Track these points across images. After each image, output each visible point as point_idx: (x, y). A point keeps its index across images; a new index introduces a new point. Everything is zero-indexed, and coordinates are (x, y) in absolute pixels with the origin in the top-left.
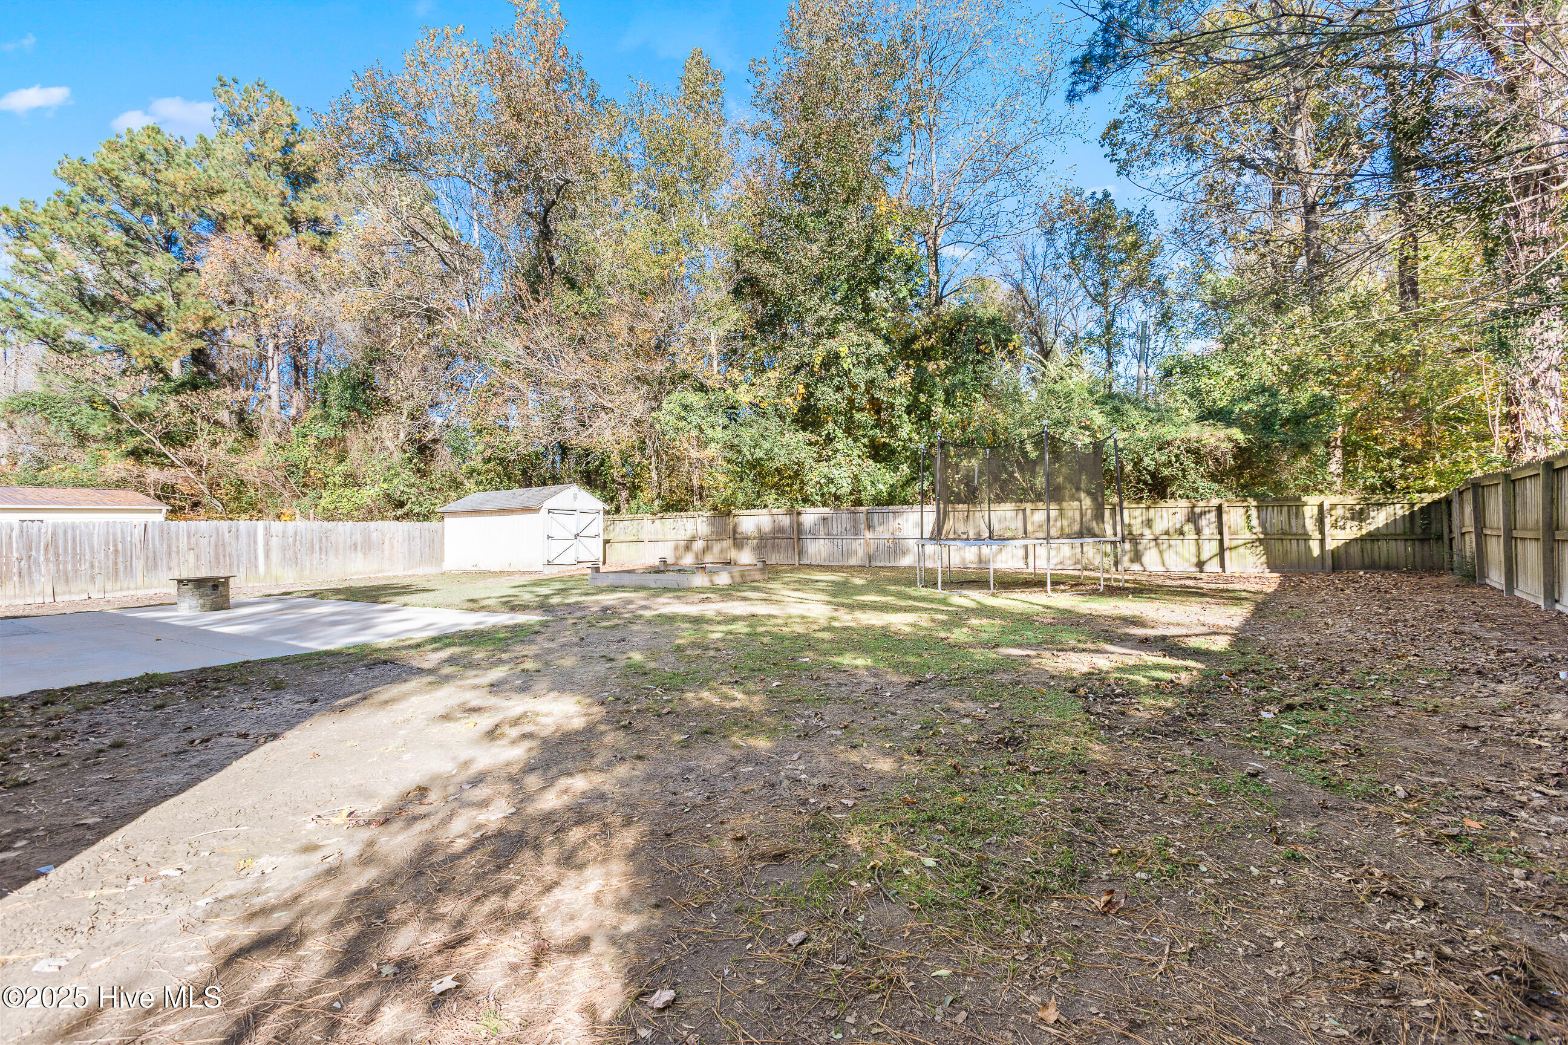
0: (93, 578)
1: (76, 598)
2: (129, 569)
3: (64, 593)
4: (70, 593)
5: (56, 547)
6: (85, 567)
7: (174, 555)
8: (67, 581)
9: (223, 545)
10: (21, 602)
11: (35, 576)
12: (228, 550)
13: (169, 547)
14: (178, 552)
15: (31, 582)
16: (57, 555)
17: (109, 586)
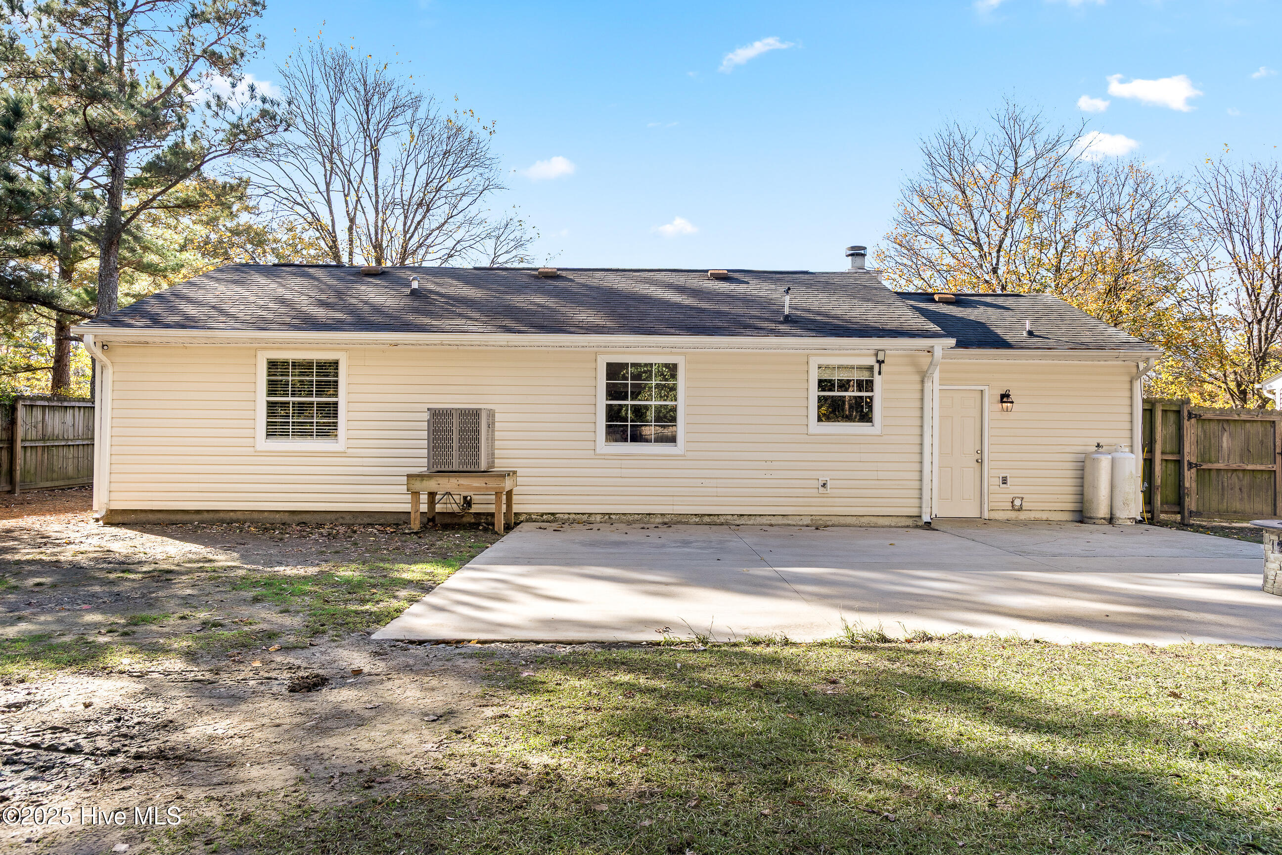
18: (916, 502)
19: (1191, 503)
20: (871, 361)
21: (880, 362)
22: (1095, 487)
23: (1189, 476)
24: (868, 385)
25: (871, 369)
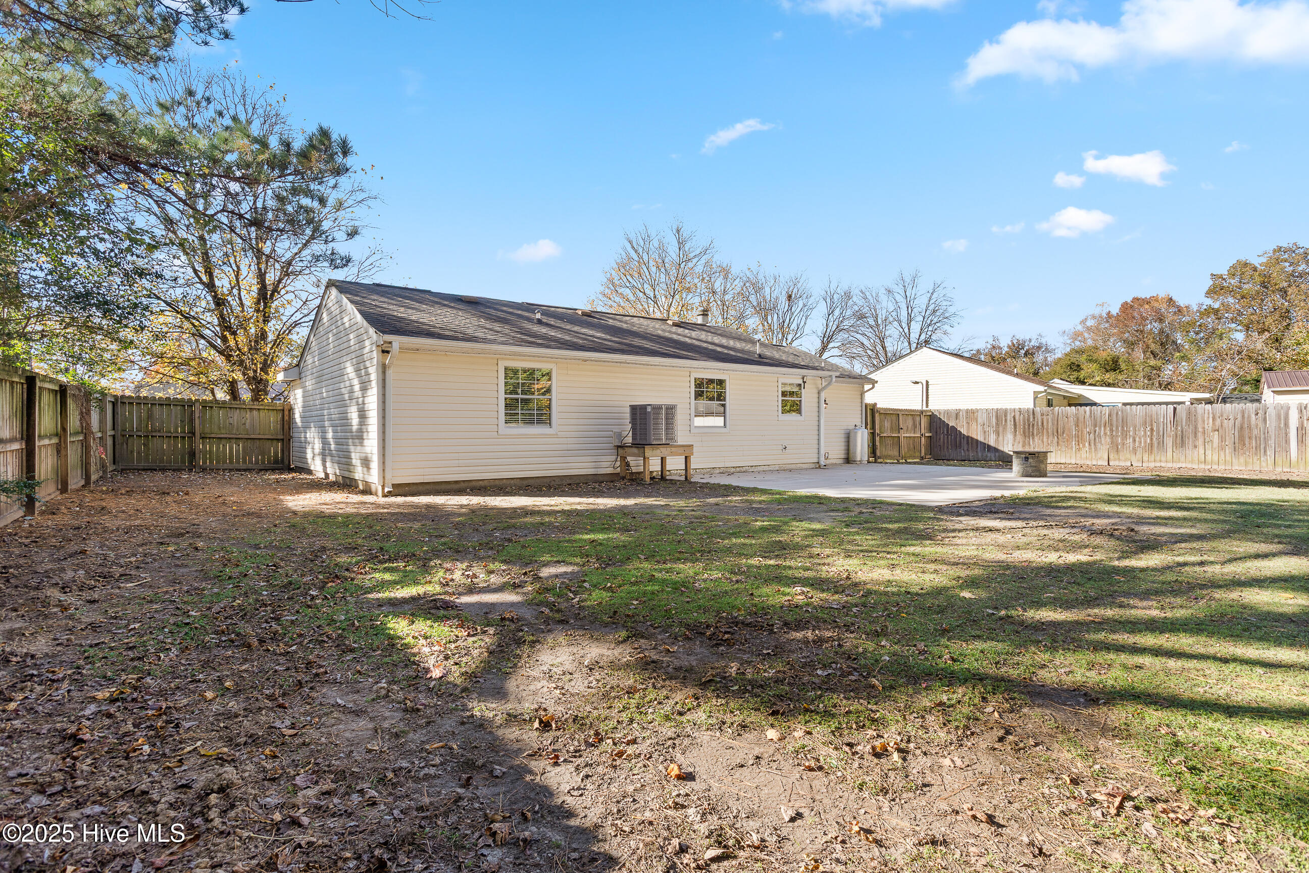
0: (1135, 451)
1: (1122, 464)
2: (1161, 444)
3: (1115, 460)
4: (1119, 460)
5: (1111, 425)
6: (1130, 441)
7: (1200, 435)
8: (1117, 451)
9: (1250, 427)
10: (1089, 463)
11: (1099, 445)
12: (1255, 432)
13: (1196, 428)
14: (1204, 433)
15: (1096, 449)
16: (1111, 430)
17: (1145, 458)
18: (816, 456)
19: (878, 454)
20: (801, 382)
21: (804, 382)
22: (855, 445)
23: (877, 439)
24: (798, 394)
25: (800, 385)
